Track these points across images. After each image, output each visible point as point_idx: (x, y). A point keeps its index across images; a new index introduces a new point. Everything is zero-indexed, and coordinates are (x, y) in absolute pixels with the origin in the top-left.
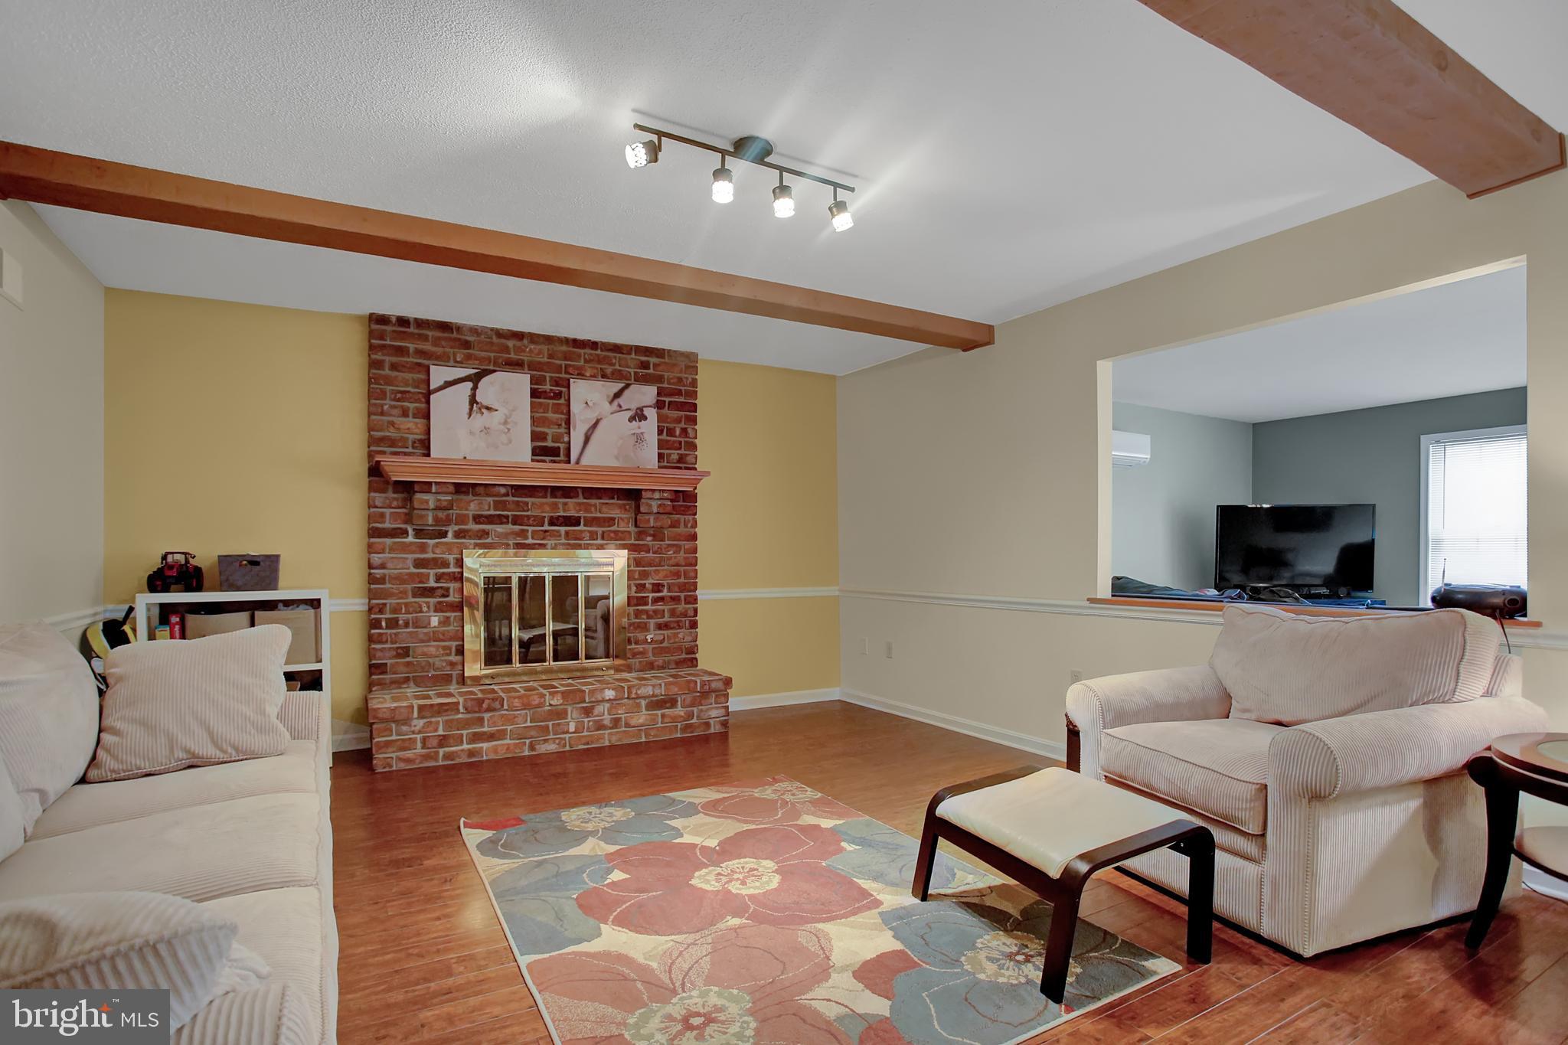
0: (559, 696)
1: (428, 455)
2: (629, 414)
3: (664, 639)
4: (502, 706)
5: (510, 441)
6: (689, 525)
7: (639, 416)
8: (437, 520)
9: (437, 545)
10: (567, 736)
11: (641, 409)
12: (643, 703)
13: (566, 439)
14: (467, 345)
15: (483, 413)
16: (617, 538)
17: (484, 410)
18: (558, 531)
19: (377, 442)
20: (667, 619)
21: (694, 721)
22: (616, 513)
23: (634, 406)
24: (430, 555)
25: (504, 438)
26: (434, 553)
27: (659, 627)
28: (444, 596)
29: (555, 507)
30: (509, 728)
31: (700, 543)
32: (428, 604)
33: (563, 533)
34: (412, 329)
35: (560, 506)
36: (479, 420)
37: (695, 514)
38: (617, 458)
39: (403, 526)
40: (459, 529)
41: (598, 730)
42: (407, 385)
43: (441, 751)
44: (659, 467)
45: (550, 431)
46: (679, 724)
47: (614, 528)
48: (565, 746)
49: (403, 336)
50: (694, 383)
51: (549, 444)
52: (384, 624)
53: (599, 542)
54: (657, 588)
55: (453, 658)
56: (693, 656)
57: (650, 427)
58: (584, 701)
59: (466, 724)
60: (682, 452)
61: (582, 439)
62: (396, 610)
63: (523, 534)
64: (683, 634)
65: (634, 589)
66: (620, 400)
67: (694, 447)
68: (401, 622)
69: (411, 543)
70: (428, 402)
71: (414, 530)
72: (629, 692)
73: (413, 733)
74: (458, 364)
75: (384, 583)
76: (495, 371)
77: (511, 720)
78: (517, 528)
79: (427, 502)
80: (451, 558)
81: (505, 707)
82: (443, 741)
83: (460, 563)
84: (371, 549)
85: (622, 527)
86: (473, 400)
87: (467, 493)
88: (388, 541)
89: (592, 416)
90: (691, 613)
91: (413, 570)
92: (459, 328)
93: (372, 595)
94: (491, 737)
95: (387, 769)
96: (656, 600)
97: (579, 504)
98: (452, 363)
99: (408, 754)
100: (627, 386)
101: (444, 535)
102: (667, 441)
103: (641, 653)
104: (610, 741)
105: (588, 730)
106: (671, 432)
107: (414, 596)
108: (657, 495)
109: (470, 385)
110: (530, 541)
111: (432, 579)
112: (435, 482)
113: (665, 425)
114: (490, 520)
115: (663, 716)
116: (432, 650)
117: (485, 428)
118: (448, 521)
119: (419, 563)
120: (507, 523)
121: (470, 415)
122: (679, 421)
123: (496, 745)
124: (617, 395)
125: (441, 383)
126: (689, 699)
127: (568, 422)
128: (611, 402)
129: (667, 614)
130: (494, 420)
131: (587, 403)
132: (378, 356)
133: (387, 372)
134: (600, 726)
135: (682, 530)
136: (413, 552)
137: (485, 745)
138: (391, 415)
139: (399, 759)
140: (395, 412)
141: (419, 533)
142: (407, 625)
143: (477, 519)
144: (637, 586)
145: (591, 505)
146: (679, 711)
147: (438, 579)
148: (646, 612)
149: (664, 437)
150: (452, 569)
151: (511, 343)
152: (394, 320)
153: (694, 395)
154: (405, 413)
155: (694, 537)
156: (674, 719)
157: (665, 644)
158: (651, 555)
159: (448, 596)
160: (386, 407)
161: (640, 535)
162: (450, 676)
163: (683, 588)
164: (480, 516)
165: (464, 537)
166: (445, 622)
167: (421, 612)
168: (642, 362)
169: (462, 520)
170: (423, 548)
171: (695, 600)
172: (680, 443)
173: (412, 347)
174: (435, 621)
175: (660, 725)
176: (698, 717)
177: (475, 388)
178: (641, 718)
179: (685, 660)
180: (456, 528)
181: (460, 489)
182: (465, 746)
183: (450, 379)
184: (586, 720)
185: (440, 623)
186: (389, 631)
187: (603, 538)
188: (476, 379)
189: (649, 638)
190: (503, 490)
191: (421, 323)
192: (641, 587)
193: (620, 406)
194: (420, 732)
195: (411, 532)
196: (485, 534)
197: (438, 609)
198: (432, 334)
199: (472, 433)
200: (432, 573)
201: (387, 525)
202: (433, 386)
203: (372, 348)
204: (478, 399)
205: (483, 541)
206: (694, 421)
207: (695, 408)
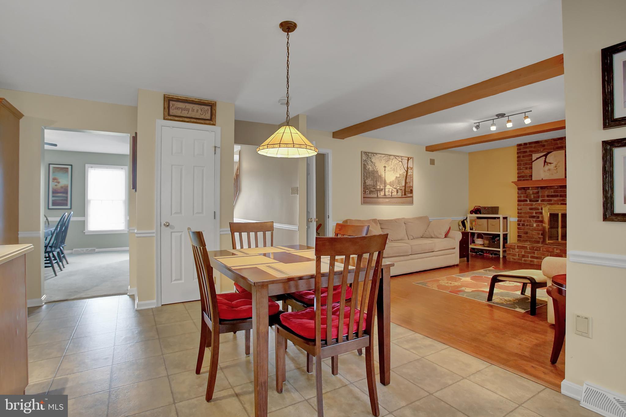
0: (559, 250)
1: (532, 179)
4: (540, 250)
5: (557, 172)
8: (534, 197)
9: (536, 204)
14: (544, 146)
15: (548, 165)
17: (549, 164)
19: (521, 177)
24: (534, 207)
25: (555, 172)
26: (535, 206)
28: (537, 218)
32: (533, 220)
34: (528, 145)
36: (547, 167)
39: (526, 199)
40: (543, 199)
42: (527, 161)
43: (523, 259)
52: (521, 225)
55: (540, 236)
59: (530, 253)
62: (524, 221)
68: (525, 225)
69: (529, 204)
70: (532, 165)
71: (529, 200)
73: (516, 252)
74: (542, 152)
75: (521, 214)
76: (552, 152)
78: (561, 198)
79: (530, 192)
80: (540, 208)
82: (523, 256)
83: (542, 209)
84: (518, 205)
86: (545, 162)
87: (545, 189)
88: (522, 203)
91: (529, 211)
92: (541, 142)
93: (519, 217)
94: (537, 258)
95: (509, 260)
98: (540, 152)
99: (515, 257)
101: (538, 201)
107: (529, 218)
109: (544, 157)
111: (534, 213)
112: (531, 187)
114: (552, 196)
116: (534, 234)
117: (549, 169)
118: (539, 197)
119: (531, 209)
120: (558, 197)
121: (544, 166)
125: (536, 158)
130: (552, 167)
132: (519, 155)
133: (522, 158)
136: (529, 206)
137: (535, 260)
138: (522, 170)
139: (513, 258)
140: (524, 169)
141: (530, 201)
142: (527, 226)
143: (548, 196)
147: (536, 213)
150: (540, 211)
151: (558, 142)
152: (523, 144)
154: (526, 169)
159: (539, 218)
160: (521, 168)
162: (539, 241)
164: (549, 195)
165: (544, 202)
166: (538, 226)
167: (531, 222)
169: (543, 196)
170: (532, 205)
173: (528, 150)
174: (535, 225)
177: (545, 159)
180: (542, 199)
181: (542, 188)
182: (530, 259)
183: (538, 157)
185: (536, 225)
186: (522, 227)
188: (546, 156)
190: (556, 187)
191: (530, 143)
195: (528, 200)
196: (550, 200)
197: (536, 222)
198: (533, 145)
199: (545, 171)
200: (534, 212)
201: (522, 199)
202: (533, 160)
203: (518, 153)
204: (547, 161)
205: (549, 202)
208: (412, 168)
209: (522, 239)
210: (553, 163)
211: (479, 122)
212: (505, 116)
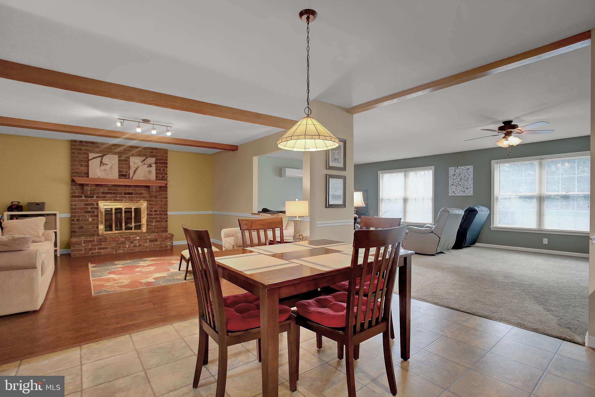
0: (123, 238)
1: (88, 177)
2: (147, 165)
3: (158, 225)
4: (107, 240)
5: (112, 173)
6: (165, 195)
7: (150, 166)
8: (91, 194)
9: (91, 200)
10: (126, 249)
11: (151, 164)
12: (148, 241)
13: (129, 172)
14: (99, 147)
16: (144, 198)
17: (104, 165)
18: (127, 196)
19: (74, 173)
20: (159, 219)
21: (163, 245)
22: (143, 191)
23: (149, 163)
24: (89, 202)
25: (110, 172)
27: (156, 222)
28: (93, 213)
29: (125, 190)
30: (109, 246)
31: (169, 199)
32: (88, 215)
33: (128, 197)
34: (84, 144)
35: (127, 190)
36: (103, 168)
37: (167, 192)
38: (143, 177)
39: (81, 195)
41: (135, 247)
42: (82, 158)
43: (90, 252)
44: (156, 180)
45: (124, 170)
46: (158, 246)
47: (142, 195)
48: (125, 251)
49: (80, 145)
50: (167, 157)
51: (124, 173)
52: (75, 220)
53: (138, 199)
54: (156, 211)
55: (95, 229)
56: (166, 229)
57: (153, 169)
58: (130, 240)
59: (97, 245)
60: (163, 175)
61: (133, 172)
62: (79, 216)
63: (116, 197)
64: (163, 224)
65: (149, 211)
66: (145, 162)
67: (167, 174)
68: (80, 220)
69: (83, 199)
70: (88, 163)
71: (84, 196)
72: (144, 238)
73: (82, 247)
74: (97, 153)
75: (75, 210)
76: (107, 154)
77: (110, 244)
78: (114, 195)
79: (88, 189)
80: (95, 203)
81: (108, 241)
82: (90, 249)
83: (97, 204)
84: (72, 201)
85: (145, 195)
86: (101, 162)
87: (99, 186)
88: (77, 199)
89: (136, 166)
90: (166, 218)
91: (84, 206)
92: (97, 143)
93: (72, 213)
94: (104, 248)
95: (74, 256)
96: (155, 214)
97: (133, 189)
98: (95, 152)
99: (81, 253)
100: (147, 158)
101: (93, 197)
102: (159, 172)
103: (151, 228)
104: (138, 250)
105: (132, 247)
106: (160, 170)
107: (84, 213)
108: (154, 187)
109: (100, 158)
110: (118, 199)
111: (89, 209)
112: (90, 184)
113: (158, 168)
114: (107, 193)
115: (154, 244)
116: (89, 227)
117: (105, 169)
118: (94, 194)
119: (86, 205)
120: (112, 194)
121: (100, 166)
122: (162, 167)
123: (106, 251)
124: (144, 160)
125: (92, 158)
126: (161, 239)
127: (129, 168)
128: (142, 162)
129: (158, 218)
130: (107, 167)
131: (135, 163)
132: (74, 151)
133: (76, 155)
134: (135, 246)
135: (163, 196)
136: (84, 202)
137: (102, 251)
138: (77, 166)
139: (78, 254)
140: (79, 165)
141: (86, 197)
142: (82, 221)
143: (103, 193)
144: (150, 210)
145: (136, 189)
146: (158, 243)
147: (91, 208)
148: (152, 217)
149: (158, 171)
150: (96, 206)
151: (112, 147)
152: (78, 141)
153: (167, 160)
154: (82, 165)
155: (167, 198)
156: (157, 245)
157: (158, 226)
158: (154, 202)
159: (94, 213)
160: (76, 164)
161: (151, 197)
162: (94, 234)
163: (163, 211)
164: (104, 192)
165: (99, 198)
166: (93, 220)
167: (86, 217)
169: (98, 193)
170: (87, 201)
171: (167, 214)
172: (162, 173)
173: (83, 148)
174: (90, 220)
175: (153, 246)
176: (164, 244)
177: (102, 159)
178: (147, 244)
179: (164, 231)
180: (97, 195)
181: (97, 185)
182: (97, 251)
183: (95, 157)
184: (131, 245)
186: (77, 222)
187: (140, 198)
188: (102, 157)
189: (153, 224)
190: (110, 186)
191: (86, 142)
192: (151, 211)
193: (144, 163)
194: (83, 247)
196: (105, 197)
197: (91, 216)
198: (89, 145)
199: (101, 171)
200: (90, 207)
201: (77, 194)
202: (89, 159)
203: (71, 149)
204: (103, 162)
205: (104, 199)
206: (167, 167)
207: (167, 163)
209: (77, 234)
210: (108, 165)
212: (149, 123)
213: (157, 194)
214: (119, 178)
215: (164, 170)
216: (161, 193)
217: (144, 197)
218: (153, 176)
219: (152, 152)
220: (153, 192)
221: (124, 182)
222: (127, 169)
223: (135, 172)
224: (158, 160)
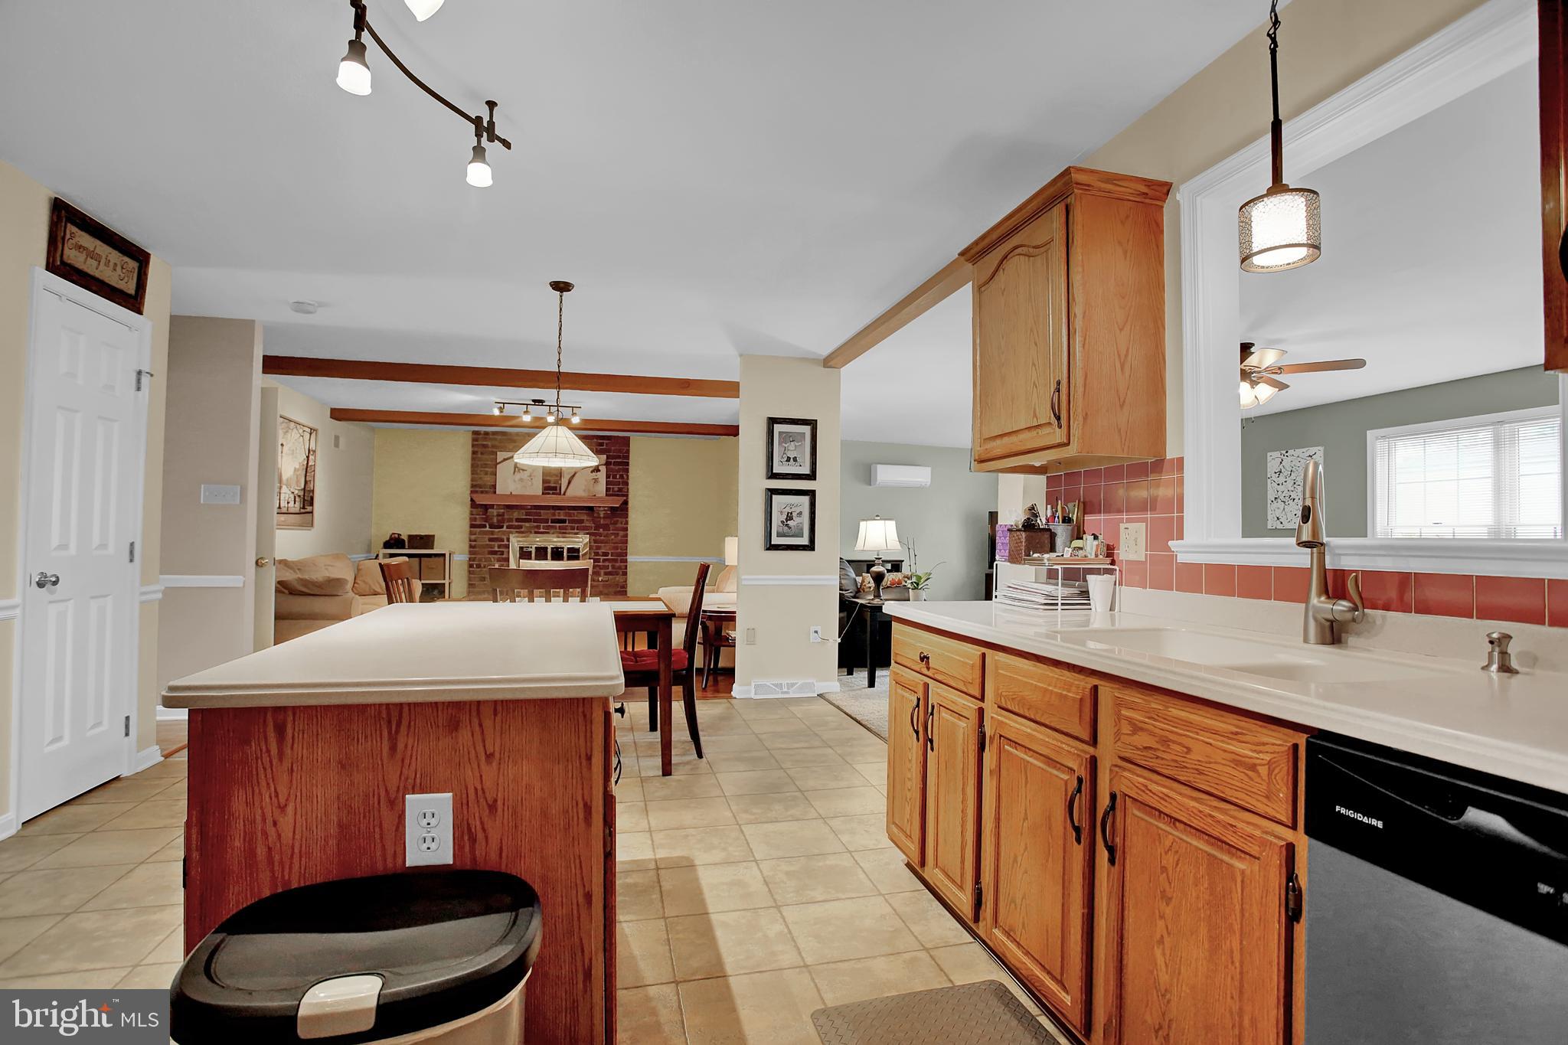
1: (495, 492)
2: (592, 469)
3: (609, 579)
5: (532, 485)
6: (624, 523)
7: (597, 470)
8: (498, 521)
9: (499, 532)
11: (598, 467)
13: (560, 482)
14: (513, 441)
17: (520, 471)
18: (556, 526)
19: (476, 488)
20: (610, 569)
22: (585, 517)
24: (495, 536)
25: (529, 483)
26: (498, 535)
27: (606, 574)
28: (501, 554)
29: (554, 515)
31: (629, 532)
32: (494, 558)
33: (558, 527)
34: (489, 436)
35: (557, 514)
36: (518, 476)
37: (627, 517)
38: (584, 491)
39: (484, 523)
40: (509, 525)
42: (487, 461)
44: (606, 495)
45: (553, 479)
47: (581, 524)
49: (485, 439)
50: (628, 452)
51: (552, 485)
52: (475, 566)
53: (573, 531)
54: (605, 554)
56: (623, 589)
57: (602, 475)
60: (620, 486)
61: (567, 482)
62: (480, 560)
63: (538, 527)
64: (619, 578)
65: (593, 554)
67: (627, 484)
68: (481, 566)
69: (487, 531)
70: (496, 468)
74: (510, 450)
75: (475, 548)
78: (536, 524)
79: (494, 513)
80: (505, 538)
83: (508, 540)
84: (471, 533)
85: (586, 524)
86: (515, 466)
87: (512, 509)
88: (478, 530)
89: (572, 471)
90: (623, 567)
91: (488, 543)
92: (510, 434)
93: (471, 553)
96: (604, 560)
97: (566, 513)
98: (506, 450)
101: (502, 527)
102: (612, 482)
103: (596, 586)
107: (488, 554)
108: (602, 509)
110: (542, 530)
111: (496, 547)
112: (496, 504)
113: (611, 473)
114: (523, 521)
117: (521, 479)
118: (503, 521)
119: (491, 540)
120: (531, 522)
121: (514, 473)
122: (619, 472)
125: (501, 459)
127: (561, 474)
129: (610, 567)
130: (524, 475)
132: (476, 449)
133: (479, 456)
135: (619, 525)
136: (488, 535)
138: (480, 474)
140: (482, 473)
141: (491, 526)
142: (485, 567)
143: (518, 520)
145: (571, 514)
147: (499, 547)
148: (600, 566)
149: (611, 479)
150: (506, 543)
152: (481, 433)
153: (628, 457)
154: (486, 474)
155: (626, 529)
157: (609, 582)
158: (602, 538)
159: (503, 555)
160: (477, 471)
161: (597, 527)
163: (619, 555)
165: (510, 528)
166: (502, 566)
167: (491, 561)
168: (600, 443)
169: (510, 520)
170: (492, 533)
171: (626, 561)
172: (619, 482)
173: (489, 444)
174: (497, 566)
179: (619, 591)
180: (507, 524)
181: (509, 507)
183: (505, 457)
186: (477, 569)
187: (577, 529)
189: (600, 579)
190: (529, 507)
191: (490, 433)
192: (597, 554)
195: (488, 526)
196: (520, 527)
197: (499, 560)
198: (498, 438)
199: (515, 481)
200: (496, 544)
201: (478, 523)
202: (498, 461)
203: (473, 446)
204: (518, 466)
205: (518, 529)
206: (627, 471)
207: (627, 464)
208: (314, 451)
209: (477, 589)
210: (526, 470)
211: (504, 403)
212: (543, 404)
213: (608, 521)
214: (543, 494)
215: (622, 477)
216: (615, 519)
217: (584, 528)
218: (601, 488)
219: (601, 444)
220: (600, 518)
221: (552, 500)
222: (557, 476)
223: (569, 483)
224: (612, 459)
